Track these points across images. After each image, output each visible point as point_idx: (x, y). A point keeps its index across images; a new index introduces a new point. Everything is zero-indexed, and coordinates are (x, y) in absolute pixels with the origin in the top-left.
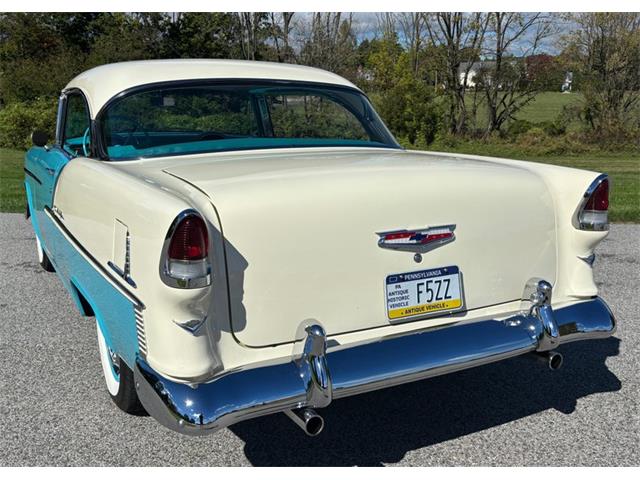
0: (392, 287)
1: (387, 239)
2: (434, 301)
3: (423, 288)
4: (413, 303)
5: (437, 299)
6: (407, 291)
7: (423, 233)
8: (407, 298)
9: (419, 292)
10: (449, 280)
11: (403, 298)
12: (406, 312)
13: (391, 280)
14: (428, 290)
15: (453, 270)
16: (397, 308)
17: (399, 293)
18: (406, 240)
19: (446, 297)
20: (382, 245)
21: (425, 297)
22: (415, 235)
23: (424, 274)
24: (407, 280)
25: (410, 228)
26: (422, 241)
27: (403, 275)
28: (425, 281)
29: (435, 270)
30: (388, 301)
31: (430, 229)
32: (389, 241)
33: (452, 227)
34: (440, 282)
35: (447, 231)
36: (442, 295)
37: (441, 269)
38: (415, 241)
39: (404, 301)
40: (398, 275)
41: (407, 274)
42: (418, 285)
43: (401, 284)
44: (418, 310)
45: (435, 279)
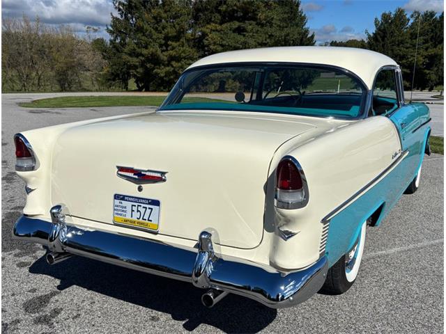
0: (117, 202)
1: (120, 171)
2: (141, 220)
3: (135, 209)
4: (128, 217)
5: (143, 219)
6: (125, 207)
7: (143, 173)
8: (125, 212)
9: (133, 211)
10: (152, 209)
11: (123, 211)
12: (125, 221)
13: (117, 197)
14: (138, 211)
15: (156, 203)
16: (119, 216)
17: (121, 207)
18: (131, 175)
19: (149, 220)
20: (118, 174)
21: (136, 215)
22: (137, 172)
23: (138, 199)
24: (126, 200)
25: (136, 167)
26: (141, 178)
27: (124, 196)
28: (136, 204)
29: (144, 199)
30: (115, 210)
31: (149, 171)
32: (122, 173)
33: (163, 173)
34: (146, 208)
35: (159, 175)
36: (146, 217)
37: (149, 200)
38: (136, 177)
39: (124, 213)
40: (121, 196)
41: (127, 197)
42: (133, 205)
43: (123, 202)
44: (131, 222)
45: (143, 205)
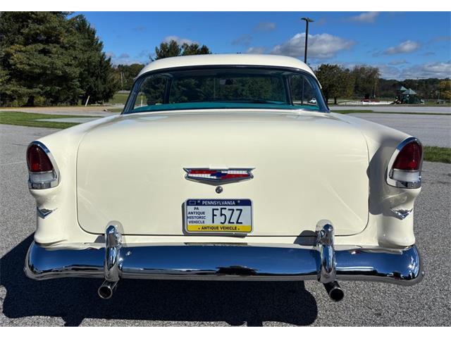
0: (191, 208)
1: (191, 173)
2: (227, 224)
3: (217, 213)
4: (208, 222)
5: (229, 222)
6: (203, 213)
8: (204, 218)
9: (214, 215)
10: (241, 210)
11: (200, 217)
12: (203, 228)
13: (191, 203)
14: (222, 215)
15: (247, 203)
16: (195, 224)
17: (197, 213)
18: (208, 176)
19: (237, 223)
20: (188, 178)
21: (219, 219)
23: (220, 202)
24: (204, 205)
25: (212, 167)
27: (201, 200)
28: (219, 207)
29: (229, 200)
30: (187, 218)
31: (230, 169)
32: (194, 175)
33: (249, 170)
34: (233, 210)
35: (244, 173)
36: (234, 219)
37: (236, 201)
38: (215, 177)
39: (202, 220)
40: (197, 200)
41: (205, 200)
42: (213, 210)
43: (199, 207)
44: (212, 228)
45: (228, 207)
